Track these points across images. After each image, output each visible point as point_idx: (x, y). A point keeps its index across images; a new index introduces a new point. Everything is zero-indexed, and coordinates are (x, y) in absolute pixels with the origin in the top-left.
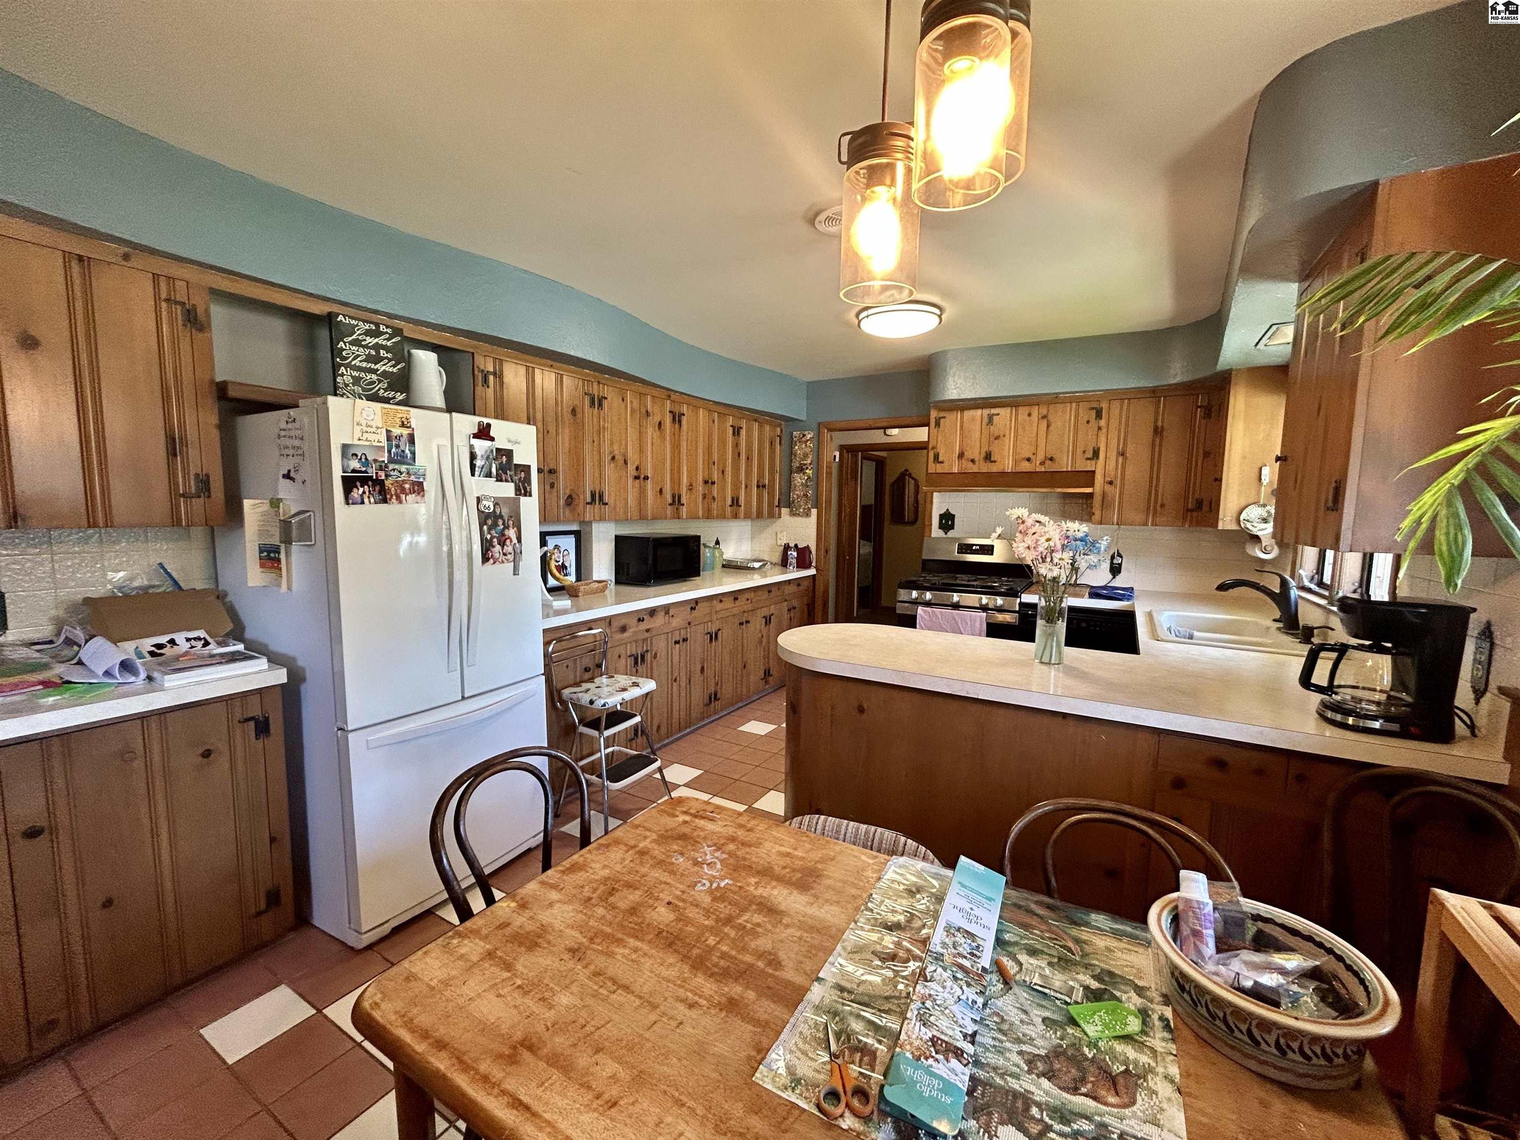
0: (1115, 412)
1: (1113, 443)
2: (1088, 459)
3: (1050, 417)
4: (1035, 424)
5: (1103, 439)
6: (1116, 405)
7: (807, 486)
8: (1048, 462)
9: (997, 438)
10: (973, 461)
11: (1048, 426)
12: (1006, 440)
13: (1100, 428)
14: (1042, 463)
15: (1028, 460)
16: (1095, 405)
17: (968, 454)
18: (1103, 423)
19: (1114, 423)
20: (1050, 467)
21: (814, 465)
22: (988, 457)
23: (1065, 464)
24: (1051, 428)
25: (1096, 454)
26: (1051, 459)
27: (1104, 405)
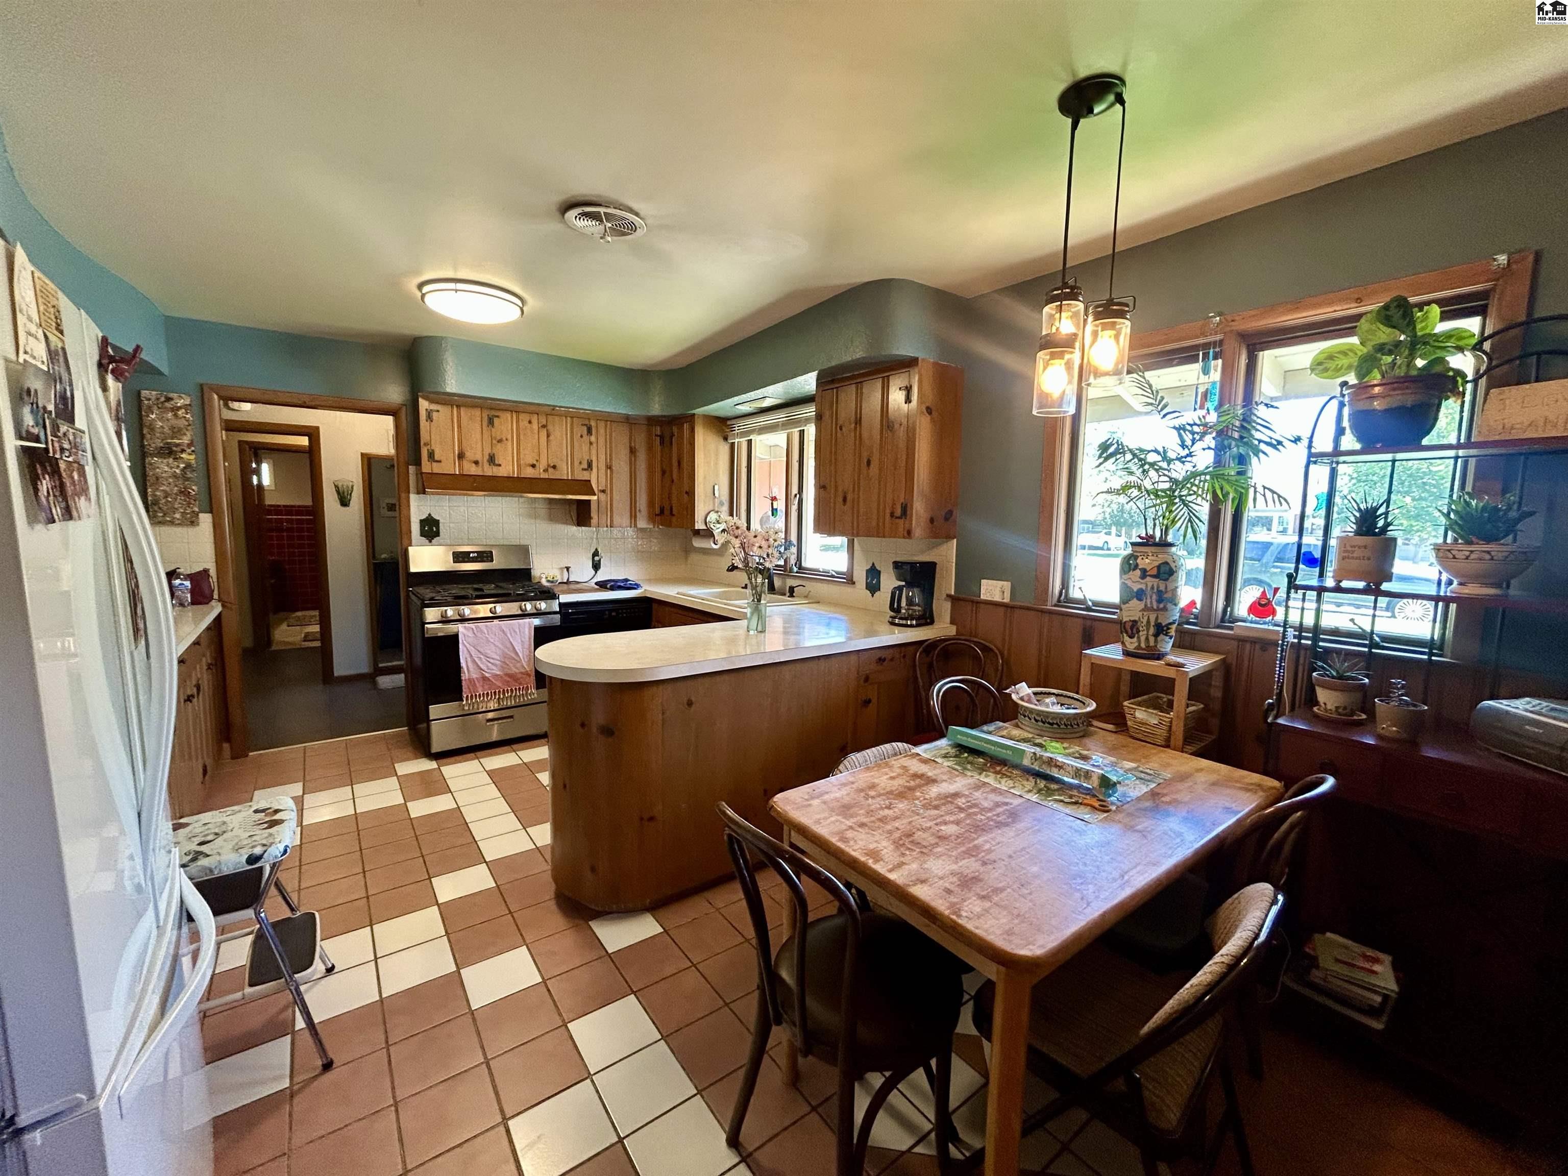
0: (602, 431)
1: (602, 457)
2: (583, 469)
3: (550, 427)
4: (536, 431)
5: (594, 452)
6: (602, 424)
7: (188, 479)
8: (551, 470)
9: (500, 441)
10: (476, 463)
11: (548, 436)
12: (509, 443)
13: (591, 443)
14: (546, 471)
15: (533, 466)
16: (587, 422)
17: (469, 454)
18: (593, 439)
19: (602, 441)
20: (552, 474)
21: (199, 447)
22: (492, 460)
23: (564, 473)
24: (551, 438)
25: (590, 465)
26: (554, 467)
27: (593, 423)
